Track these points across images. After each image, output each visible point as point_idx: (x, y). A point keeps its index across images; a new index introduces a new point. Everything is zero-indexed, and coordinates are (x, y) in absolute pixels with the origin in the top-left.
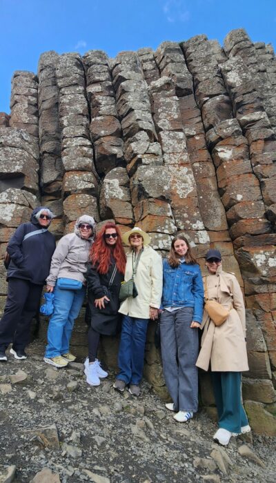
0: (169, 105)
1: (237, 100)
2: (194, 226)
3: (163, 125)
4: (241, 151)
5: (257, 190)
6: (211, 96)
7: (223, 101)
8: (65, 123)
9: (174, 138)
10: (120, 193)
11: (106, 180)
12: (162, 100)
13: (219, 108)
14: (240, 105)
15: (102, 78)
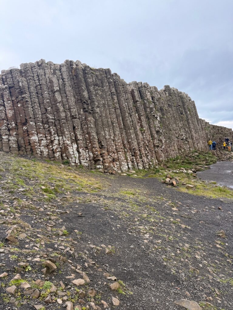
0: (6, 94)
1: (21, 91)
2: (12, 123)
3: (5, 100)
4: (22, 104)
5: (24, 114)
6: (17, 89)
7: (19, 90)
9: (7, 103)
12: (4, 93)
13: (19, 93)
14: (22, 92)
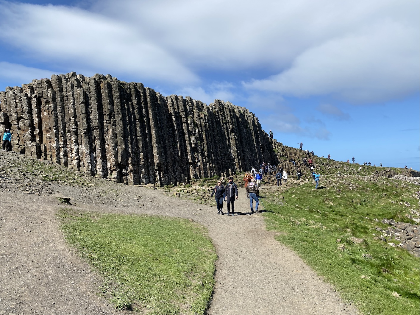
0: (34, 103)
1: (49, 101)
2: (36, 130)
3: (32, 108)
4: (48, 113)
5: (49, 122)
8: (12, 109)
9: (34, 111)
10: (22, 125)
11: (20, 122)
15: (19, 98)
